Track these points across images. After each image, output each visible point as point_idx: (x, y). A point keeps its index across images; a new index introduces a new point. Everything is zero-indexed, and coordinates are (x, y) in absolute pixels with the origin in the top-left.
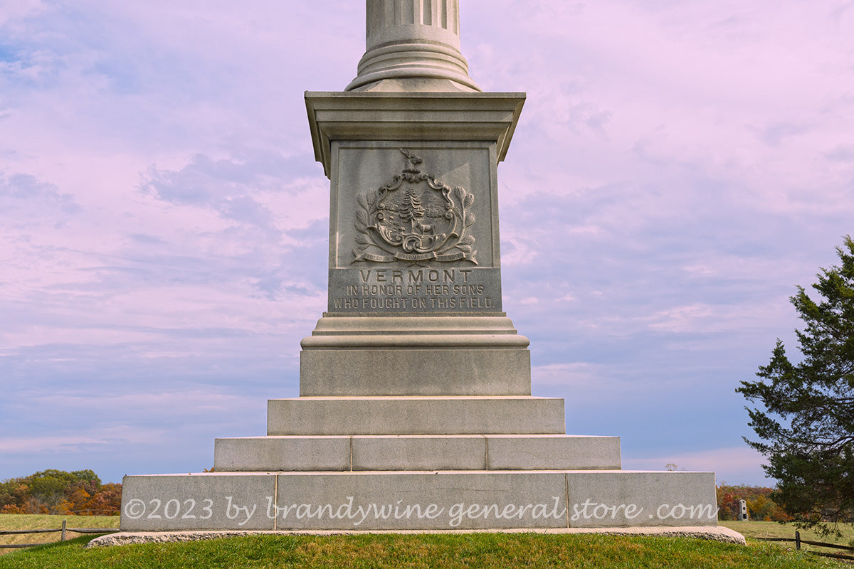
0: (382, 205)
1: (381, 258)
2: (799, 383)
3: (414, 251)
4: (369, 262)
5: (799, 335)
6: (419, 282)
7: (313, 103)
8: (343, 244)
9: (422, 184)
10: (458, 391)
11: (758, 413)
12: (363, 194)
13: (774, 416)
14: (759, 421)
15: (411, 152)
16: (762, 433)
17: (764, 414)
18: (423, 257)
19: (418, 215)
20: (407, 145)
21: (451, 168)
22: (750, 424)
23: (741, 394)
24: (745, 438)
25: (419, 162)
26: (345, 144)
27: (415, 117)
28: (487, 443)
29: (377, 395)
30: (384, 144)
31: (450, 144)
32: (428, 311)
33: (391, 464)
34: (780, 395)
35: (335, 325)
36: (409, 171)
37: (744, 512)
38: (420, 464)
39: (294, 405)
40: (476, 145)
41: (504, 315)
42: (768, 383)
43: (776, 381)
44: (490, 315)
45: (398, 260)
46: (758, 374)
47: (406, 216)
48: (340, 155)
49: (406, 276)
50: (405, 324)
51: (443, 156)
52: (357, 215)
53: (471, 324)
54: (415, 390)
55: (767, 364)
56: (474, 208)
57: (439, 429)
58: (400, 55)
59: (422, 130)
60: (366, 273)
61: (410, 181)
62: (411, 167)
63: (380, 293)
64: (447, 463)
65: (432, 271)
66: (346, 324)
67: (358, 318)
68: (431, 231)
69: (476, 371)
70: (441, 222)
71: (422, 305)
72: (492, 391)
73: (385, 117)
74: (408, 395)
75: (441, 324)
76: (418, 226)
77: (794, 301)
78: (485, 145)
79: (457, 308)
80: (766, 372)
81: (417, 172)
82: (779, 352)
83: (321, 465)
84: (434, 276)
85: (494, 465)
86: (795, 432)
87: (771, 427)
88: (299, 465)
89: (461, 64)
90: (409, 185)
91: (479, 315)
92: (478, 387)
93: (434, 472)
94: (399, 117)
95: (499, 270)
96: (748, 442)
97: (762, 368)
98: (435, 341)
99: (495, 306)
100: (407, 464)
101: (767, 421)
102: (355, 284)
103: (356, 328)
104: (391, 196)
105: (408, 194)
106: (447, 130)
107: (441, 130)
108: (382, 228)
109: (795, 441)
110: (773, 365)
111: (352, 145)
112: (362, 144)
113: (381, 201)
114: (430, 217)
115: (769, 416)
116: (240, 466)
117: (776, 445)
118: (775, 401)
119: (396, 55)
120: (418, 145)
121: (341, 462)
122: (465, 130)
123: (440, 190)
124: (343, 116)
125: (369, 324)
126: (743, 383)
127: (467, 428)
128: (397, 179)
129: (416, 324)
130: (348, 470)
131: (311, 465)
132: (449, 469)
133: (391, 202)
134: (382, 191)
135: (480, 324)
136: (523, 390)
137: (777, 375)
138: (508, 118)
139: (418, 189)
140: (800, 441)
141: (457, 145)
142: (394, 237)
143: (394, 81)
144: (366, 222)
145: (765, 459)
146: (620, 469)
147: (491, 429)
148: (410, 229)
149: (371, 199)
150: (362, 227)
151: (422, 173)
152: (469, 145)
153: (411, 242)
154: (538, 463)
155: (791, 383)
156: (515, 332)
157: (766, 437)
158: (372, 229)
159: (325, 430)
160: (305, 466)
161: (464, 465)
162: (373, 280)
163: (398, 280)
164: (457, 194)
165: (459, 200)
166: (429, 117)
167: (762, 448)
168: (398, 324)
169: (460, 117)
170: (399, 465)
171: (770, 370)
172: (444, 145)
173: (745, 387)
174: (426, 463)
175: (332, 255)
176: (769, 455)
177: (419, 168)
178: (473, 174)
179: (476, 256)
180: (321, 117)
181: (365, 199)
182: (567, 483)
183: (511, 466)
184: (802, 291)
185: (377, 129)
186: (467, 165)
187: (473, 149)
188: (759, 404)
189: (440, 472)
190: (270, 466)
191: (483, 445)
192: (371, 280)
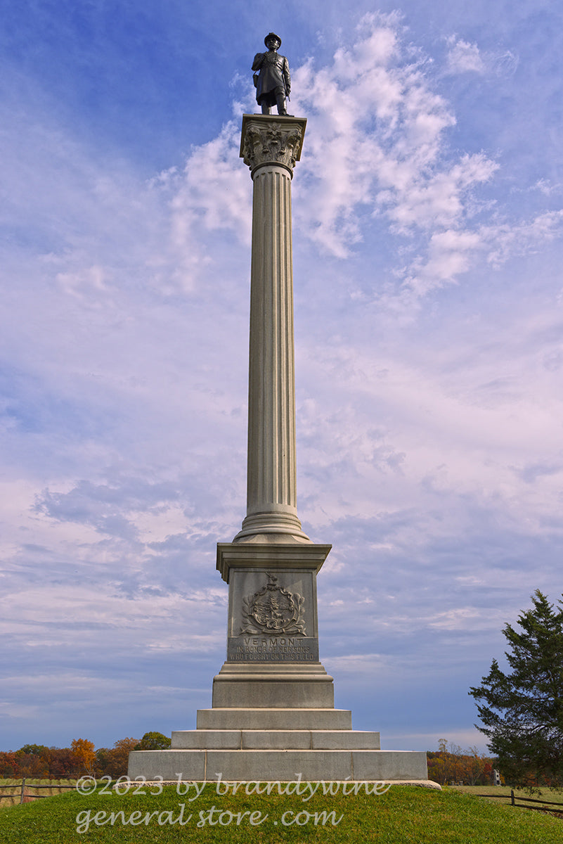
0: (257, 603)
1: (255, 632)
2: (510, 687)
3: (273, 628)
4: (249, 634)
5: (508, 655)
6: (275, 645)
7: (221, 549)
8: (235, 624)
9: (278, 591)
10: (295, 706)
11: (484, 708)
12: (246, 596)
13: (494, 710)
14: (485, 714)
15: (272, 574)
16: (486, 723)
17: (488, 709)
18: (277, 631)
19: (275, 609)
20: (270, 570)
21: (293, 583)
22: (479, 716)
23: (472, 696)
24: (476, 725)
25: (276, 580)
26: (237, 570)
27: (274, 556)
28: (311, 735)
29: (254, 707)
30: (258, 570)
31: (292, 570)
32: (280, 661)
33: (262, 746)
34: (498, 697)
35: (231, 668)
36: (271, 585)
37: (498, 779)
38: (277, 746)
39: (211, 713)
40: (306, 571)
41: (320, 663)
42: (489, 688)
43: (494, 687)
44: (313, 664)
45: (264, 633)
46: (482, 683)
47: (269, 609)
48: (234, 575)
49: (269, 642)
50: (268, 669)
51: (288, 576)
52: (243, 608)
53: (302, 669)
54: (273, 705)
55: (488, 674)
56: (304, 605)
57: (286, 726)
58: (266, 520)
59: (277, 563)
60: (247, 640)
61: (271, 590)
62: (272, 582)
63: (255, 651)
64: (291, 745)
65: (282, 639)
66: (237, 668)
67: (243, 665)
68: (281, 617)
69: (305, 695)
70: (287, 612)
71: (277, 658)
72: (314, 707)
73: (259, 556)
74: (270, 707)
75: (287, 668)
76: (275, 615)
77: (504, 632)
78: (310, 571)
79: (295, 660)
80: (487, 681)
81: (274, 585)
82: (495, 667)
83: (226, 746)
84: (283, 642)
85: (315, 747)
86: (508, 721)
87: (493, 717)
88: (214, 746)
89: (298, 524)
90: (271, 592)
91: (307, 664)
92: (307, 704)
93: (285, 751)
94: (266, 556)
95: (317, 639)
96: (478, 728)
97: (484, 678)
98: (284, 678)
99: (315, 659)
100: (270, 746)
101: (490, 713)
102: (241, 645)
103: (242, 671)
104: (261, 598)
105: (270, 597)
106: (291, 563)
107: (287, 563)
108: (256, 615)
109: (508, 727)
110: (492, 676)
111: (241, 570)
112: (246, 570)
113: (256, 601)
114: (281, 609)
115: (490, 709)
116: (185, 746)
117: (496, 730)
118: (494, 700)
119: (263, 520)
120: (276, 570)
121: (236, 745)
122: (300, 563)
123: (287, 595)
124: (237, 555)
125: (249, 668)
126: (472, 688)
127: (300, 726)
128: (264, 589)
129: (274, 668)
130: (240, 749)
131: (221, 746)
132: (292, 749)
133: (260, 601)
134: (256, 595)
135: (308, 669)
136: (329, 705)
137: (494, 683)
138: (322, 557)
139: (275, 594)
140: (512, 728)
141: (296, 570)
142: (262, 620)
143: (263, 535)
144: (248, 612)
145: (488, 740)
146: (379, 749)
147: (313, 727)
148: (271, 616)
149: (250, 599)
150: (246, 615)
151: (277, 586)
152: (302, 571)
153: (271, 624)
154: (337, 746)
155: (502, 688)
156: (325, 673)
157: (489, 725)
158: (251, 616)
159: (227, 727)
160: (217, 746)
161: (299, 746)
162: (251, 644)
163: (264, 644)
164: (295, 597)
165: (297, 600)
166: (281, 556)
167: (487, 732)
168: (264, 668)
169: (298, 557)
170: (266, 746)
171: (489, 679)
172: (289, 570)
173: (473, 691)
174: (281, 746)
175: (229, 630)
176: (492, 737)
177: (275, 583)
178: (304, 587)
179: (305, 631)
180: (225, 555)
181: (247, 599)
182: (352, 756)
183: (323, 747)
184: (509, 627)
185: (254, 562)
186: (301, 581)
187: (304, 573)
188: (484, 702)
189: (288, 751)
190: (200, 746)
191: (309, 737)
192: (250, 644)
